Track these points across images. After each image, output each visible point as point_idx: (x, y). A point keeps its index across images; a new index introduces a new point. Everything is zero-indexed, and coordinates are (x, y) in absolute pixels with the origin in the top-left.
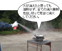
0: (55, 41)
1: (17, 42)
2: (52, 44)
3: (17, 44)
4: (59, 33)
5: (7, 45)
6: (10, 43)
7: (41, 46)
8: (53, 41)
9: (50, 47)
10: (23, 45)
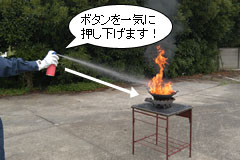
0: (203, 107)
1: (106, 111)
2: (194, 114)
3: (107, 114)
4: (212, 85)
5: (82, 117)
6: (90, 112)
7: (167, 120)
8: (198, 107)
9: (191, 122)
10: (122, 118)
